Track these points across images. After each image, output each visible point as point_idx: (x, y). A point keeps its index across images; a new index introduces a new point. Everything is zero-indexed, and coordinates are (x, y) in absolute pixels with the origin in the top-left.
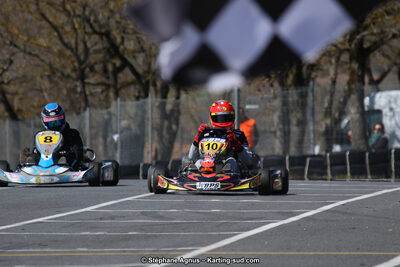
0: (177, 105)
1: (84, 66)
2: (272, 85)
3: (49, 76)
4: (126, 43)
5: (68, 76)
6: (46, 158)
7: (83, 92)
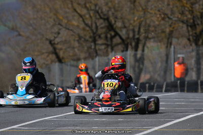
0: (143, 55)
1: (95, 35)
2: (191, 45)
3: (78, 40)
4: (117, 23)
5: (87, 41)
6: (21, 90)
7: (95, 48)
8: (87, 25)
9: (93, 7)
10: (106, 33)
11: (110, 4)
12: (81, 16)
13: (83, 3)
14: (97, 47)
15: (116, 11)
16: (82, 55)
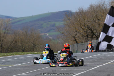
1: (88, 35)
3: (82, 37)
4: (94, 31)
5: (85, 36)
8: (85, 32)
9: (87, 26)
10: (91, 34)
11: (92, 25)
12: (83, 29)
13: (84, 25)
14: (88, 38)
15: (94, 27)
16: (84, 41)
